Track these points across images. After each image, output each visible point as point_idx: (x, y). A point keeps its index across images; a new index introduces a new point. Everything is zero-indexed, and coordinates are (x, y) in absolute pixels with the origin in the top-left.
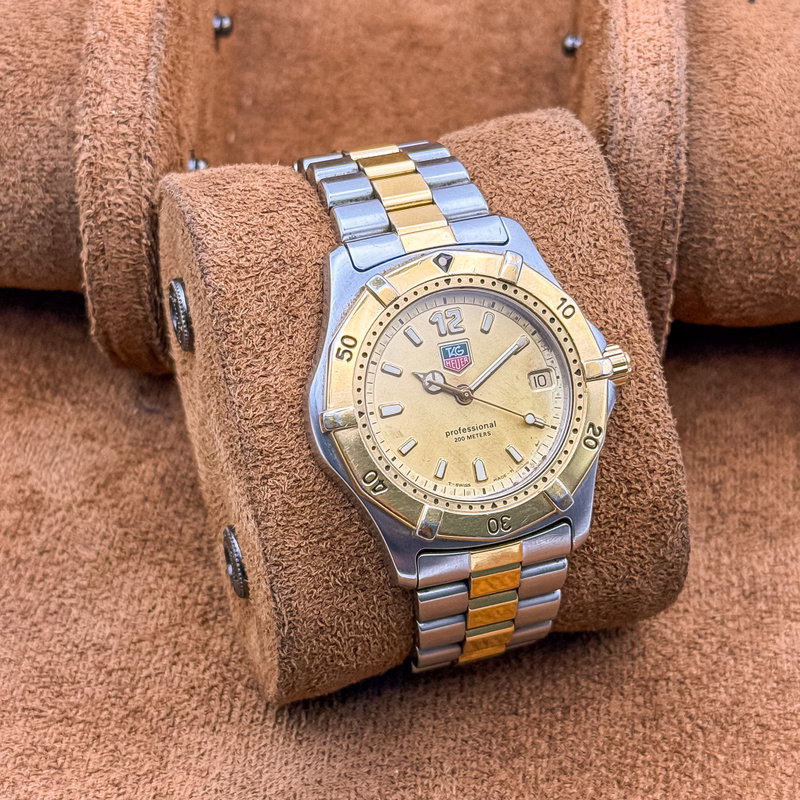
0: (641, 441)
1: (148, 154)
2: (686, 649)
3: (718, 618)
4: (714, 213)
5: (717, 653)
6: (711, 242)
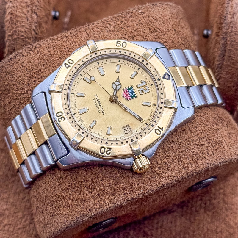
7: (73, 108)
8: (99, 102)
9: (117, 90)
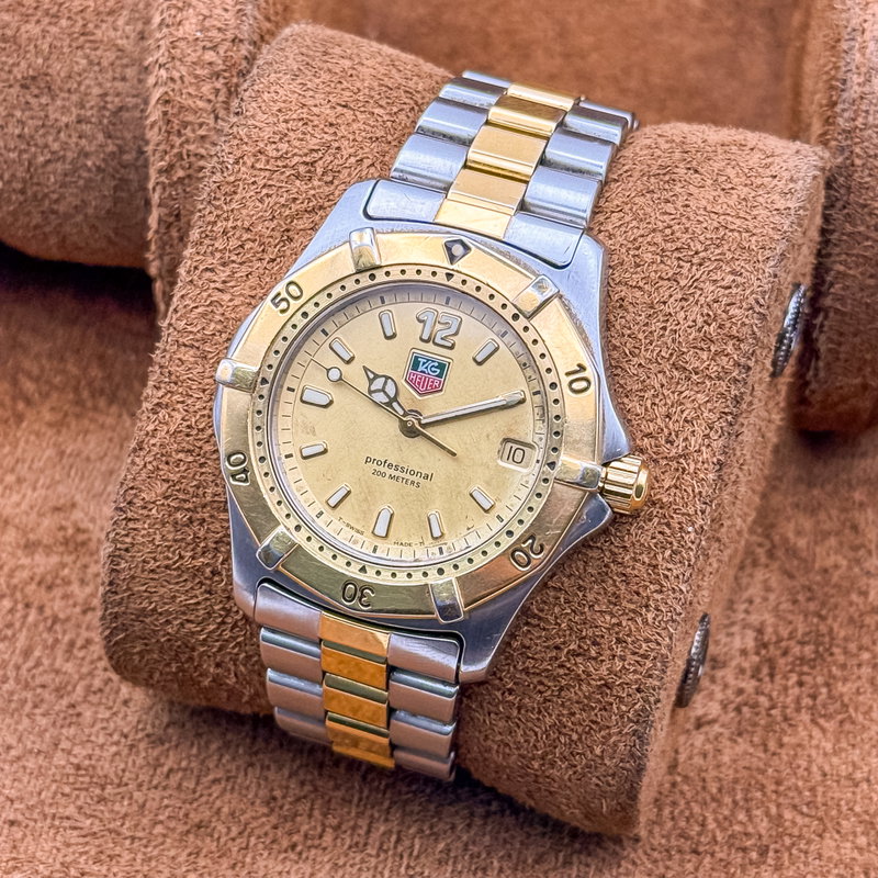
7: (356, 542)
8: (390, 466)
9: (395, 399)
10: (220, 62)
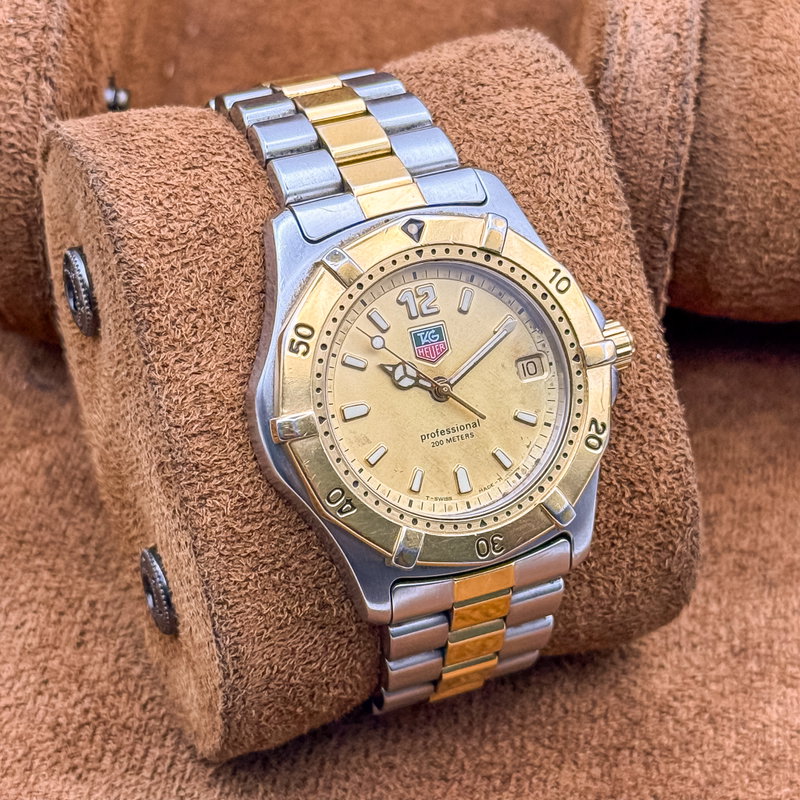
0: (645, 434)
1: (49, 74)
2: (657, 714)
3: (700, 678)
4: (726, 177)
5: (694, 720)
6: (721, 212)
10: (30, 47)
